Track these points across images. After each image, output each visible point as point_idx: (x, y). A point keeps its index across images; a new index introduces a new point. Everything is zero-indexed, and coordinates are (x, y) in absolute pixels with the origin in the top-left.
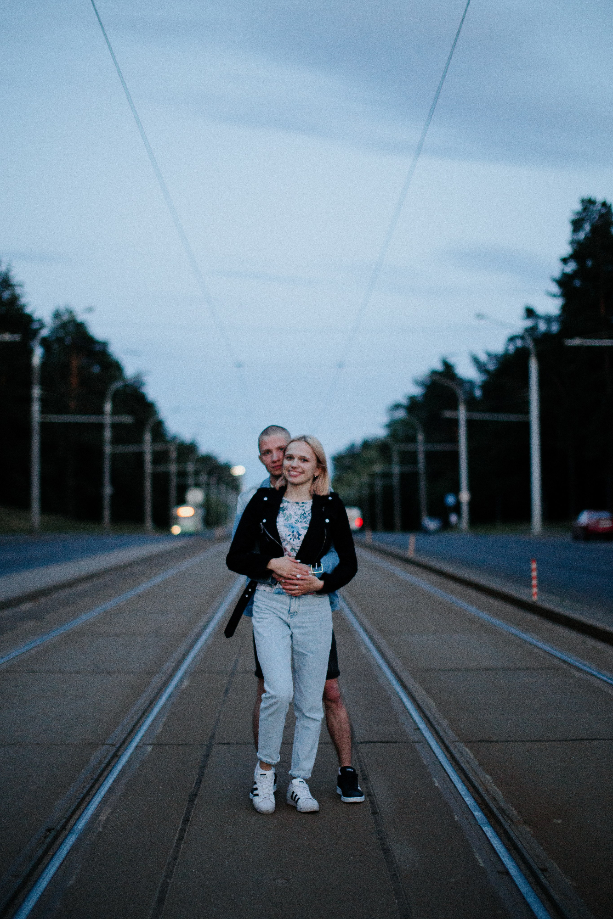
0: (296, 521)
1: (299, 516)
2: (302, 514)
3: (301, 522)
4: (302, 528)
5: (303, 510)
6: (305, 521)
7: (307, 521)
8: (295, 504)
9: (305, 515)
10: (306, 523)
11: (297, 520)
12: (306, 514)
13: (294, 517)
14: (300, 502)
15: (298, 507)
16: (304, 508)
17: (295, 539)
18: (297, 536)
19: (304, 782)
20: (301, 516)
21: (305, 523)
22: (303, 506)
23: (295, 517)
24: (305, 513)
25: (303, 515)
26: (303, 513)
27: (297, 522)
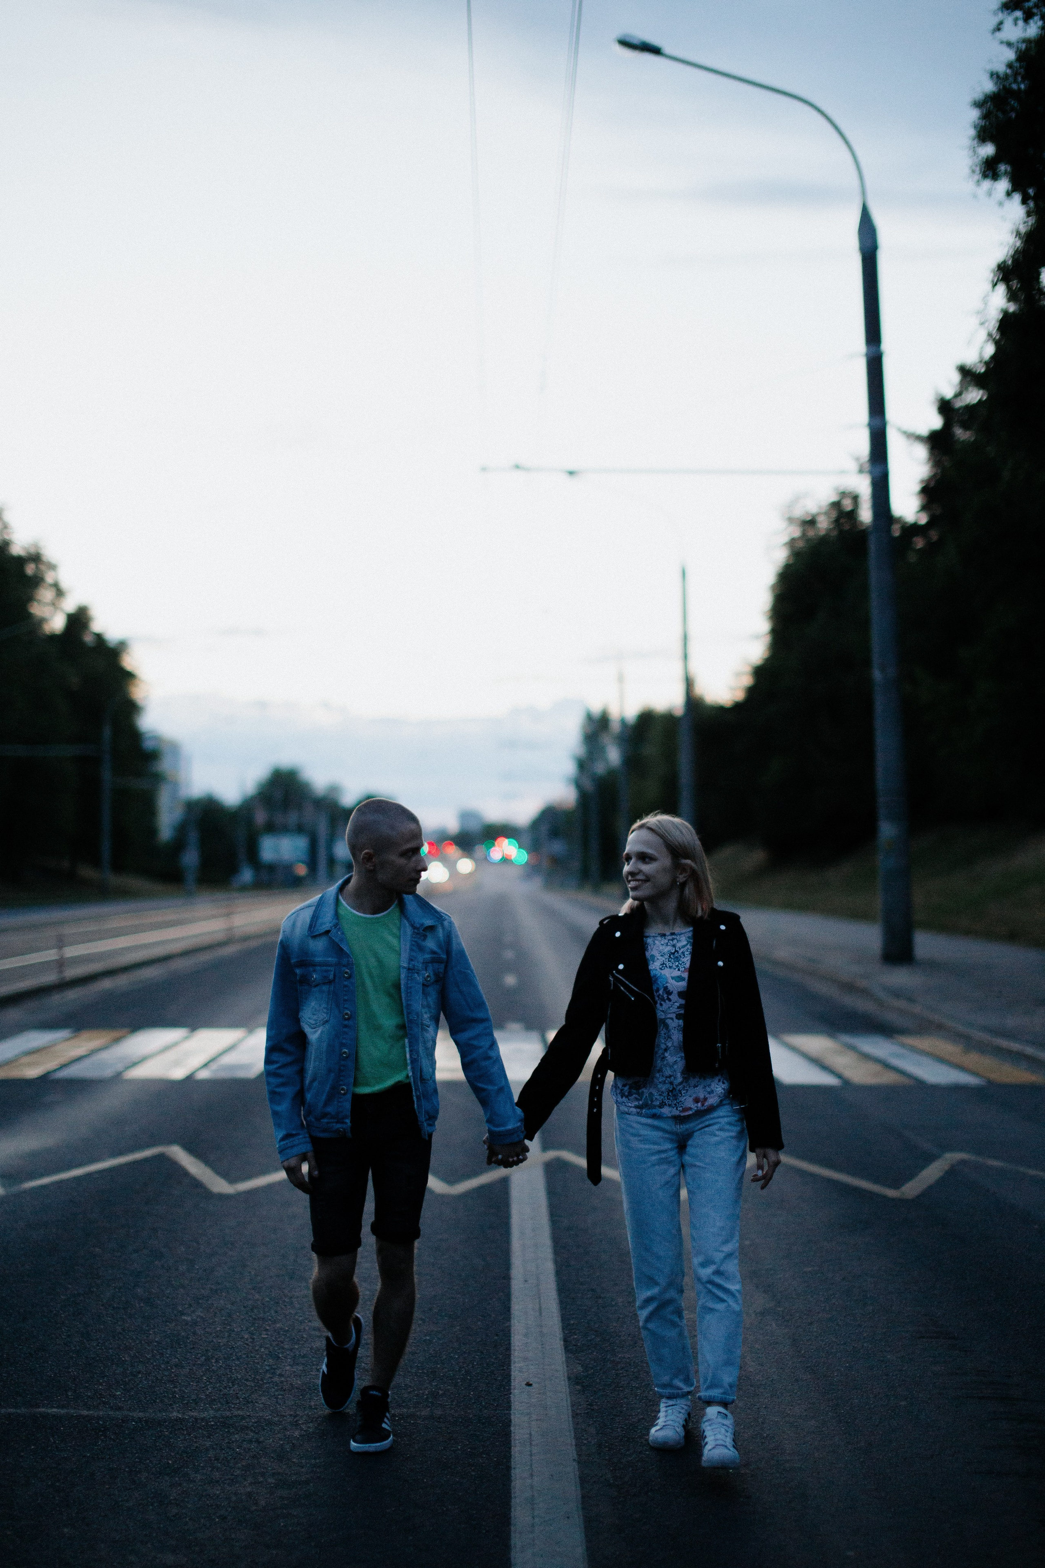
0: (661, 966)
1: (667, 957)
2: (671, 952)
3: (670, 967)
4: (673, 978)
5: (674, 946)
6: (677, 964)
7: (680, 966)
8: (659, 938)
9: (676, 955)
10: (679, 970)
11: (664, 964)
12: (678, 952)
13: (658, 959)
14: (668, 933)
15: (665, 941)
16: (675, 941)
17: (663, 1002)
18: (665, 996)
19: (726, 1415)
20: (670, 956)
21: (677, 969)
22: (673, 940)
23: (660, 958)
24: (676, 951)
25: (673, 954)
26: (673, 951)
27: (663, 968)
